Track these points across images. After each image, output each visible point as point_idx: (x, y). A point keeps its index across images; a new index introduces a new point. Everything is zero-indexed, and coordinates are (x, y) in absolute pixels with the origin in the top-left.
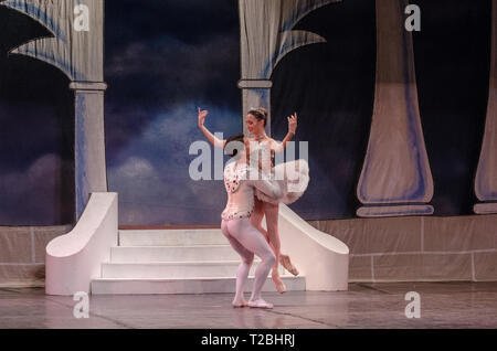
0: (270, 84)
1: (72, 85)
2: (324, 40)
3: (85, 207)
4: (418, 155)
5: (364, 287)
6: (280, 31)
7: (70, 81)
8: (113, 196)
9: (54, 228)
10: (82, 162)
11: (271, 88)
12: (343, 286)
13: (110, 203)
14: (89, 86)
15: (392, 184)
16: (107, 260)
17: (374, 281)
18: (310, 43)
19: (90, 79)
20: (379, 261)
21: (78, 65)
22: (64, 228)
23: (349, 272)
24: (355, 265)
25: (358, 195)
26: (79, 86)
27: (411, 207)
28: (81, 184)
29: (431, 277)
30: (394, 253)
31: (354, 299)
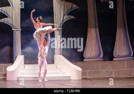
0: (61, 29)
1: (13, 29)
2: (75, 18)
3: (16, 59)
4: (99, 46)
5: (86, 79)
6: (64, 16)
7: (12, 28)
8: (23, 56)
9: (8, 64)
10: (15, 48)
11: (62, 30)
12: (80, 79)
13: (22, 58)
14: (17, 29)
15: (92, 53)
16: (21, 72)
17: (88, 77)
18: (71, 18)
19: (17, 28)
20: (89, 72)
21: (14, 24)
22: (11, 64)
23: (82, 75)
24: (83, 73)
25: (84, 56)
26: (15, 29)
27: (97, 59)
28: (15, 53)
29: (103, 76)
30: (93, 70)
31: (83, 82)
